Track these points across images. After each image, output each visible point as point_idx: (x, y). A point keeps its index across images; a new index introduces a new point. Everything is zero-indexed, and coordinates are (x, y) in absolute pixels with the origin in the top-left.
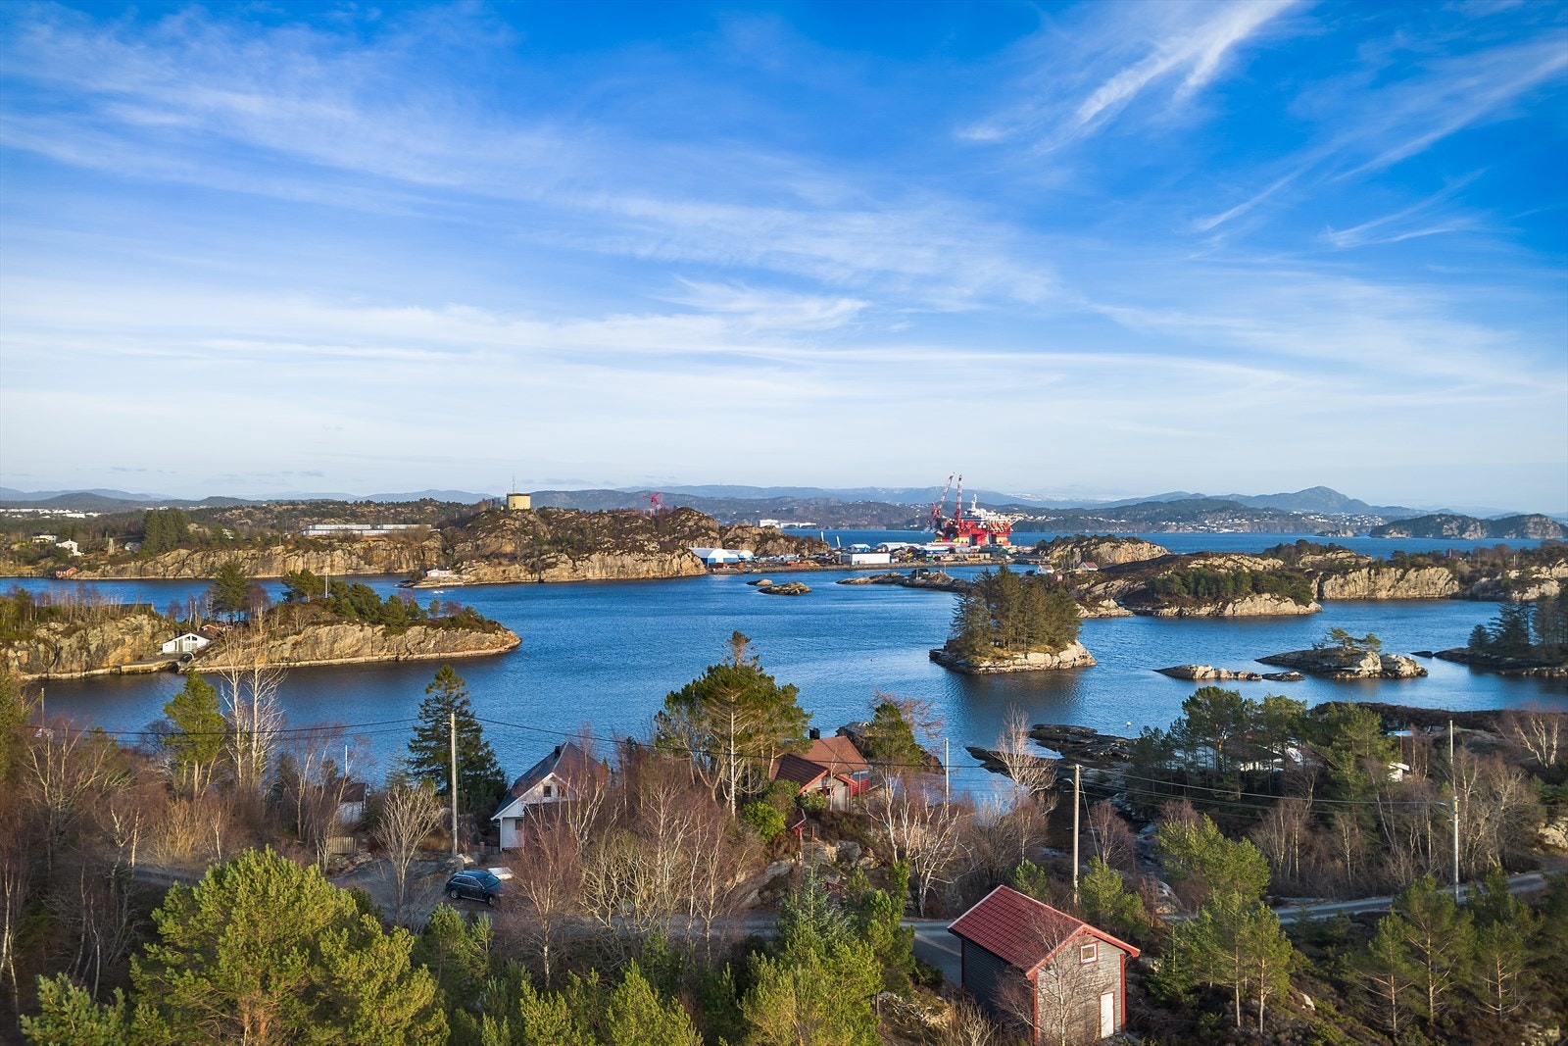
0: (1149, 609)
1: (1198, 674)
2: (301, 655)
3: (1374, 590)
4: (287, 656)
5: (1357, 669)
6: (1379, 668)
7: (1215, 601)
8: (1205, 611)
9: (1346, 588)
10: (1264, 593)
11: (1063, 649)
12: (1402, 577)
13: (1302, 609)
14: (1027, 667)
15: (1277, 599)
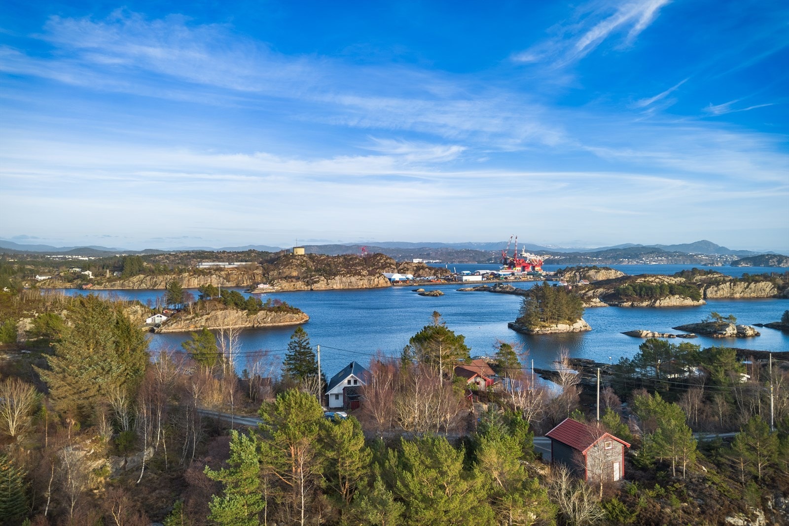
0: (616, 303)
1: (643, 335)
2: (210, 324)
3: (733, 294)
4: (203, 325)
5: (724, 332)
6: (735, 332)
7: (650, 299)
8: (645, 304)
9: (718, 292)
10: (675, 295)
11: (575, 323)
12: (748, 287)
13: (696, 303)
14: (557, 331)
15: (683, 298)
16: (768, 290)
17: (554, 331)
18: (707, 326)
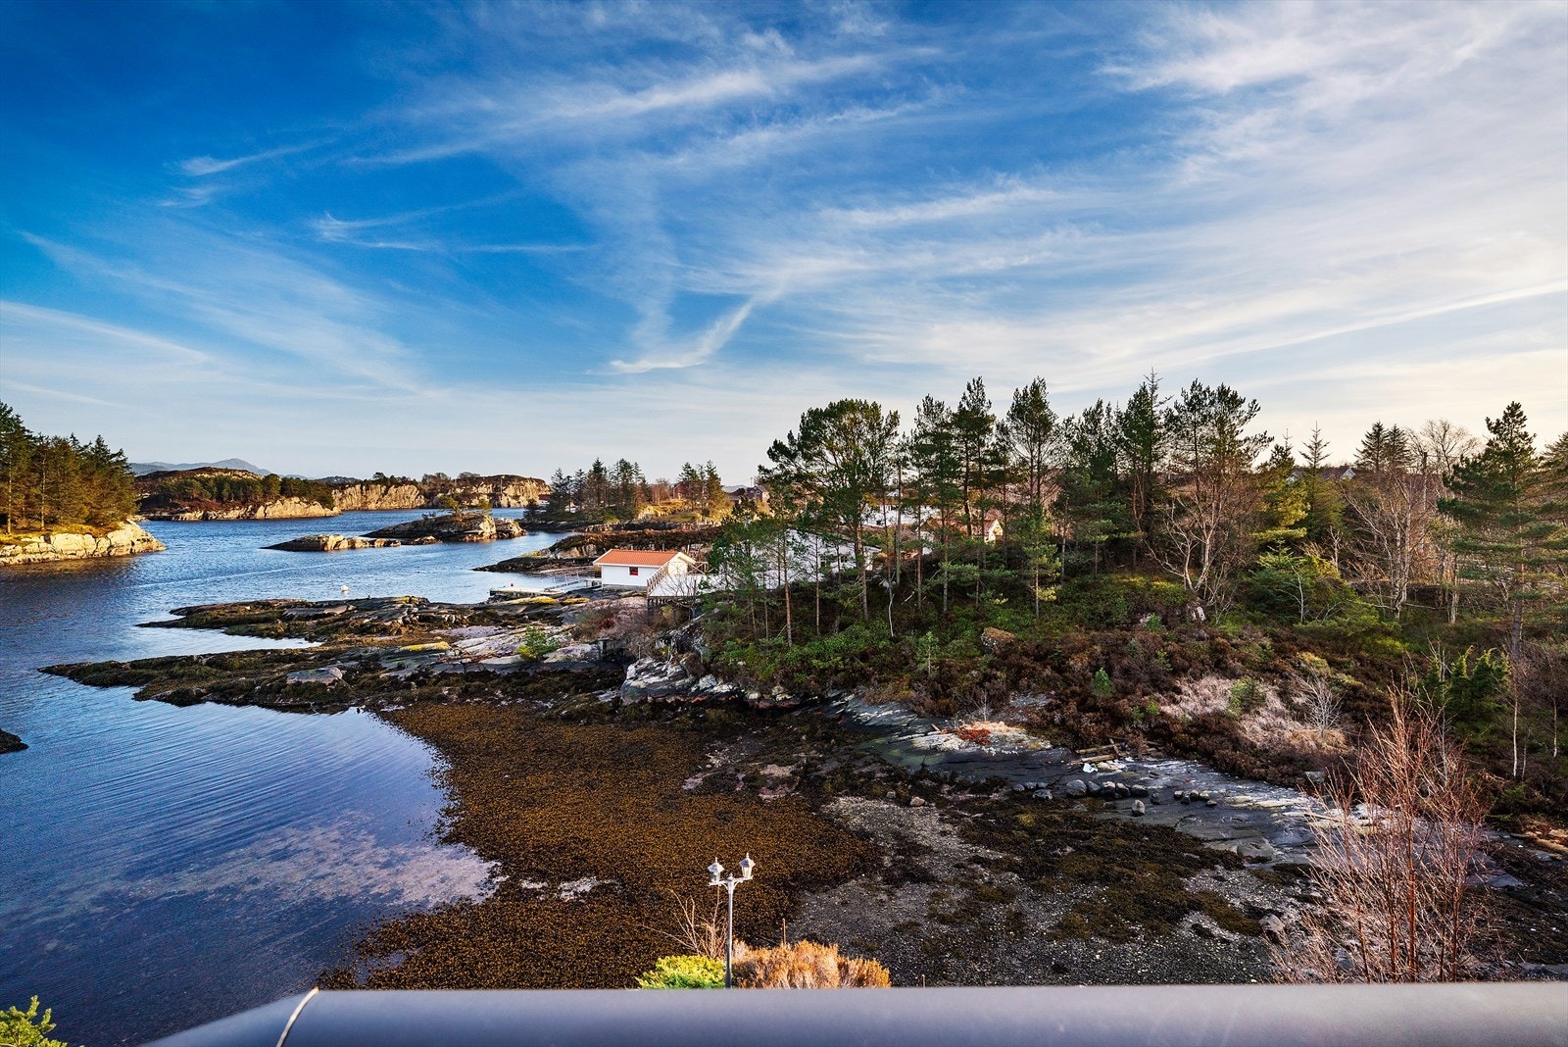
0: (165, 514)
1: (331, 543)
3: (366, 503)
5: (480, 532)
6: (494, 530)
7: (244, 504)
8: (233, 514)
9: (344, 501)
10: (292, 496)
11: (113, 529)
12: (386, 492)
13: (328, 512)
14: (51, 556)
15: (307, 503)
16: (413, 497)
17: (39, 556)
18: (438, 525)
